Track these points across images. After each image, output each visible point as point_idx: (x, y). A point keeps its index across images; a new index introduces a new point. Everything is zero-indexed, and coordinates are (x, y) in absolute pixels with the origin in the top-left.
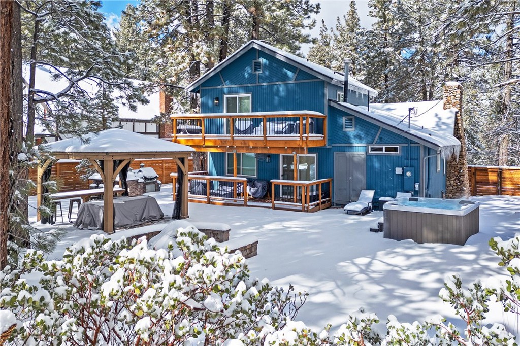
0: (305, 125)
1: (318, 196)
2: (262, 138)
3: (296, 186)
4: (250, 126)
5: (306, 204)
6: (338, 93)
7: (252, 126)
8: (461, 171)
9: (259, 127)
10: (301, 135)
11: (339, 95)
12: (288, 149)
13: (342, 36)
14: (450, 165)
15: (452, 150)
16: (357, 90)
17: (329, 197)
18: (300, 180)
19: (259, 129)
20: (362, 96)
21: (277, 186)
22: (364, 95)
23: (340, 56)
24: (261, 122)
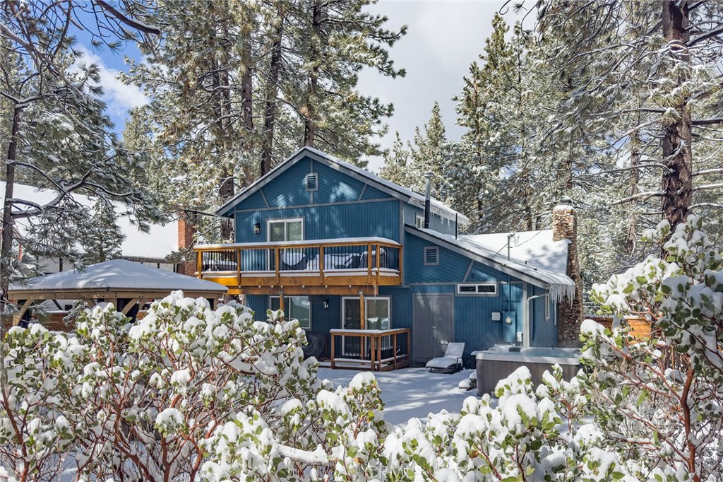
0: (375, 256)
1: (392, 351)
2: (318, 275)
3: (364, 338)
4: (303, 258)
5: (376, 360)
6: (418, 217)
7: (304, 260)
8: (577, 321)
9: (314, 261)
10: (370, 269)
11: (419, 219)
12: (353, 289)
13: (422, 152)
14: (563, 314)
15: (564, 291)
16: (441, 215)
17: (406, 353)
18: (368, 329)
19: (314, 263)
20: (449, 222)
21: (338, 338)
22: (451, 221)
23: (420, 177)
24: (316, 254)
